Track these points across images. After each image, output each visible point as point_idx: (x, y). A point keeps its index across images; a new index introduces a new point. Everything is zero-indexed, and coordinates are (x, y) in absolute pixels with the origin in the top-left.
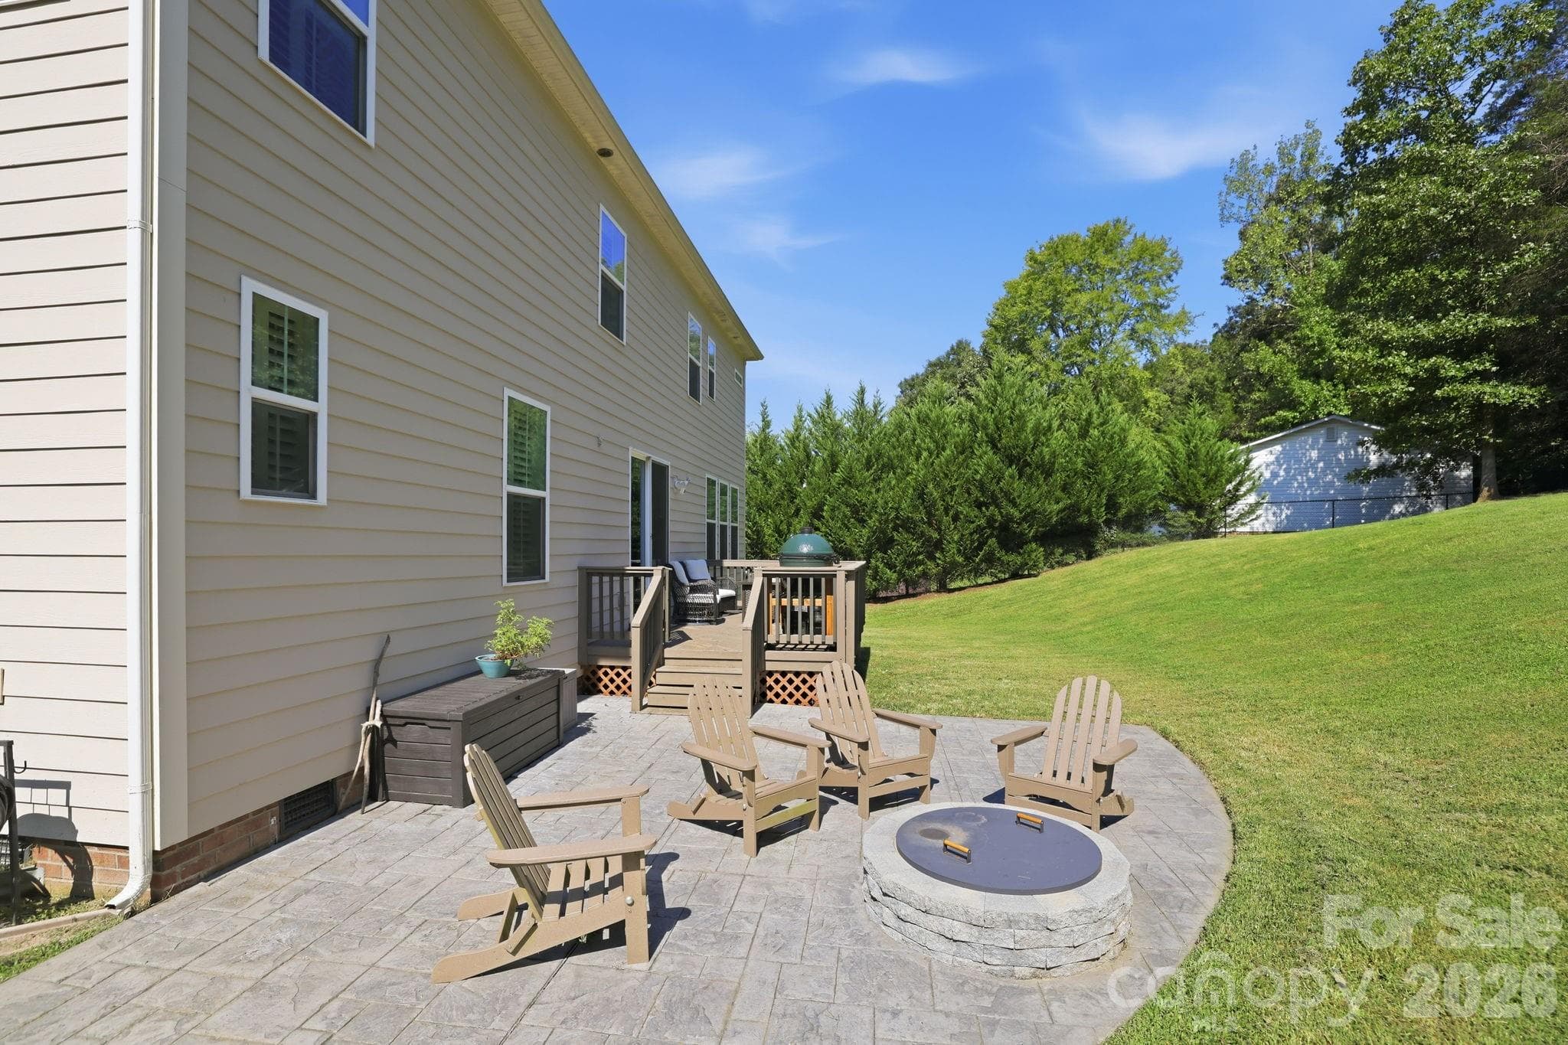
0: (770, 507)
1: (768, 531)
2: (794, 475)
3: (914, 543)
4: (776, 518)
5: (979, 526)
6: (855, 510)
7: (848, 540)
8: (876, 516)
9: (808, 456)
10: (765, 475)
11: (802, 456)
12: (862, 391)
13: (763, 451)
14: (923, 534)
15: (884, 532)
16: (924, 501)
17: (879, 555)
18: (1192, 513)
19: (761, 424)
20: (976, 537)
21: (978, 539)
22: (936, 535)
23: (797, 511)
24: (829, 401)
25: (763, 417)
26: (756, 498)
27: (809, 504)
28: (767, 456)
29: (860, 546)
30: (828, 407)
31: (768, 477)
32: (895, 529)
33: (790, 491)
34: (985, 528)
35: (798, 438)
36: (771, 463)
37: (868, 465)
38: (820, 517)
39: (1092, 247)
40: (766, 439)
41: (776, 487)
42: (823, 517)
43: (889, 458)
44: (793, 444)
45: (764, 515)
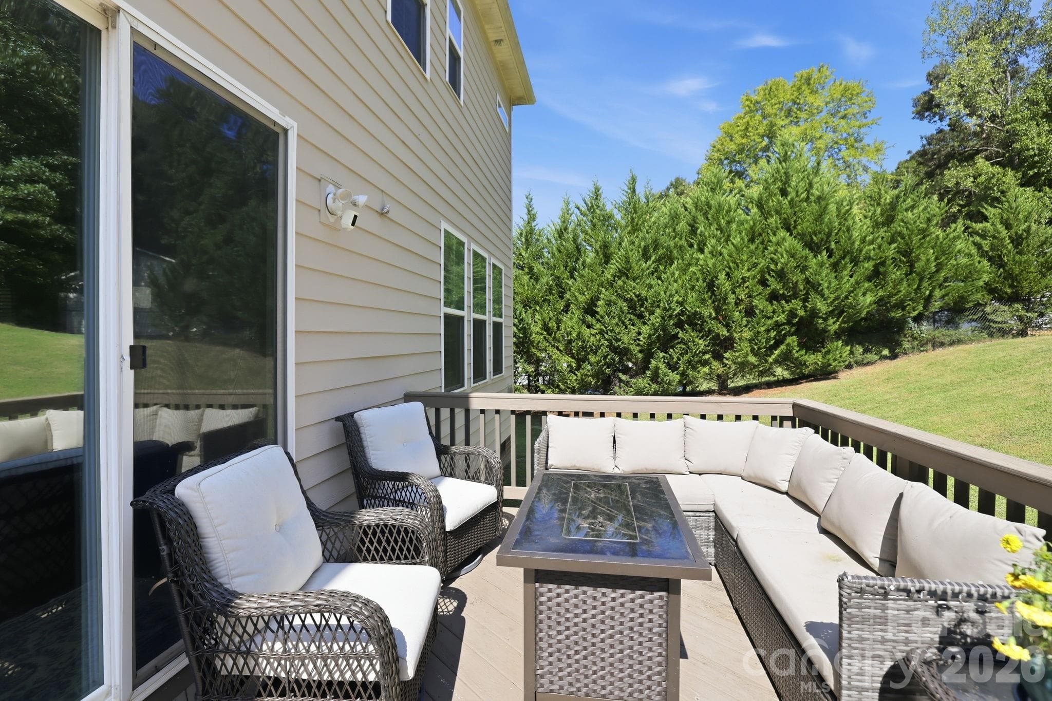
0: (537, 303)
1: (536, 329)
2: (562, 268)
3: (701, 342)
4: (545, 315)
5: (776, 321)
6: (632, 307)
7: (625, 339)
8: (658, 312)
9: (578, 248)
10: (531, 269)
11: (570, 246)
12: (634, 180)
13: (528, 243)
14: (710, 331)
15: (664, 330)
16: (713, 294)
17: (661, 355)
18: (1018, 306)
19: (526, 217)
20: (773, 334)
21: (774, 338)
22: (724, 332)
23: (567, 307)
24: (597, 194)
25: (528, 210)
26: (522, 294)
27: (581, 298)
28: (533, 249)
29: (638, 345)
30: (597, 199)
31: (535, 270)
32: (679, 325)
33: (559, 285)
34: (783, 324)
35: (566, 229)
36: (538, 256)
37: (646, 256)
38: (593, 314)
39: (799, 89)
40: (531, 232)
41: (544, 280)
42: (598, 313)
43: (668, 248)
44: (560, 237)
45: (530, 311)
